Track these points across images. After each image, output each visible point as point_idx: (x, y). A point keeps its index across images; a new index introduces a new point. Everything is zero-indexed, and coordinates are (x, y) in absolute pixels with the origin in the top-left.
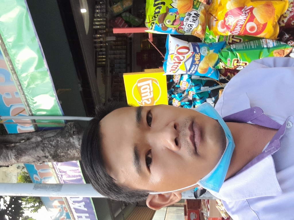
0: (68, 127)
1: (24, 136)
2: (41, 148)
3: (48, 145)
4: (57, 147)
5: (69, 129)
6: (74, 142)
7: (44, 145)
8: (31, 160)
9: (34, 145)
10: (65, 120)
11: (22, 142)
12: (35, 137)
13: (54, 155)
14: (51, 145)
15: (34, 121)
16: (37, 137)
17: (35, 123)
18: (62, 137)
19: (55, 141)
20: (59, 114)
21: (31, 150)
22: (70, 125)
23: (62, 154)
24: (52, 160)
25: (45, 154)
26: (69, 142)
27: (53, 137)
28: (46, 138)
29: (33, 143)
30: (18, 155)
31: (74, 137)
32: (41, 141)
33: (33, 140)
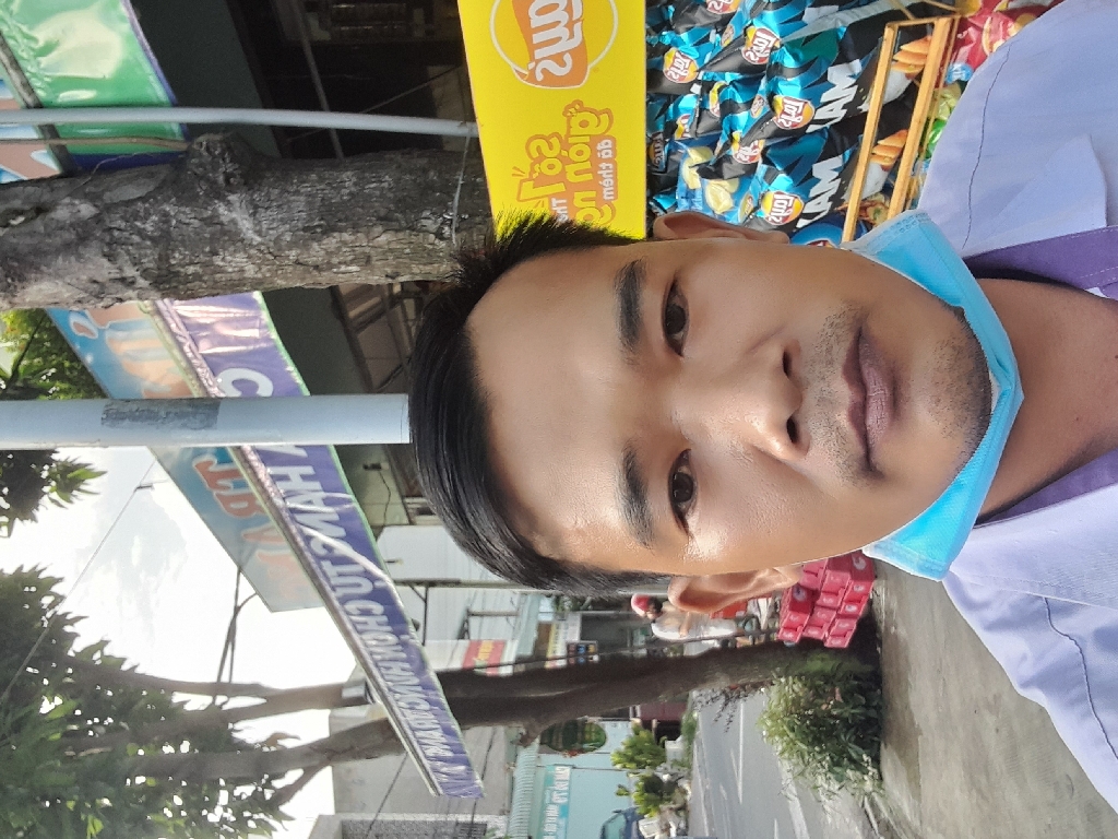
0: (201, 155)
1: (16, 196)
2: (102, 248)
3: (126, 234)
4: (164, 240)
5: (209, 167)
6: (233, 222)
7: (112, 235)
8: (66, 295)
9: (70, 236)
10: (181, 125)
11: (14, 222)
12: (67, 200)
13: (159, 276)
14: (141, 232)
15: (50, 131)
16: (77, 202)
17: (56, 142)
18: (181, 202)
19: (155, 218)
20: (155, 100)
21: (60, 258)
22: (208, 149)
23: (191, 269)
24: (154, 294)
25: (121, 269)
26: (212, 221)
27: (142, 199)
28: (116, 205)
29: (62, 228)
30: (9, 280)
31: (232, 198)
32: (97, 219)
33: (62, 213)
